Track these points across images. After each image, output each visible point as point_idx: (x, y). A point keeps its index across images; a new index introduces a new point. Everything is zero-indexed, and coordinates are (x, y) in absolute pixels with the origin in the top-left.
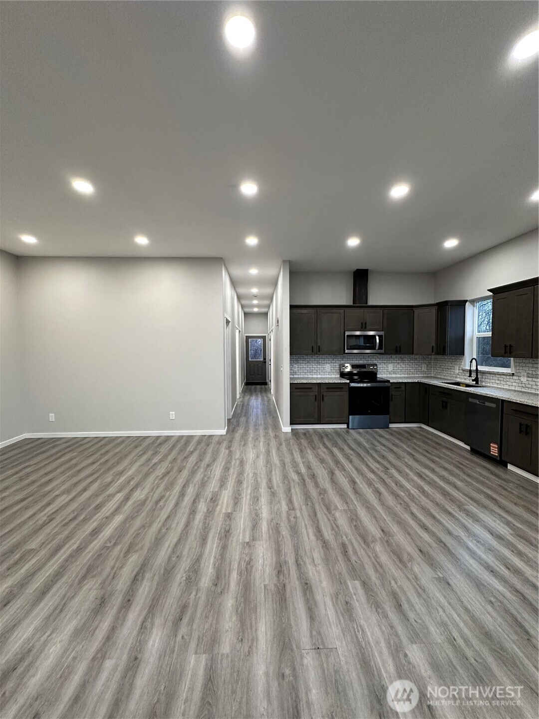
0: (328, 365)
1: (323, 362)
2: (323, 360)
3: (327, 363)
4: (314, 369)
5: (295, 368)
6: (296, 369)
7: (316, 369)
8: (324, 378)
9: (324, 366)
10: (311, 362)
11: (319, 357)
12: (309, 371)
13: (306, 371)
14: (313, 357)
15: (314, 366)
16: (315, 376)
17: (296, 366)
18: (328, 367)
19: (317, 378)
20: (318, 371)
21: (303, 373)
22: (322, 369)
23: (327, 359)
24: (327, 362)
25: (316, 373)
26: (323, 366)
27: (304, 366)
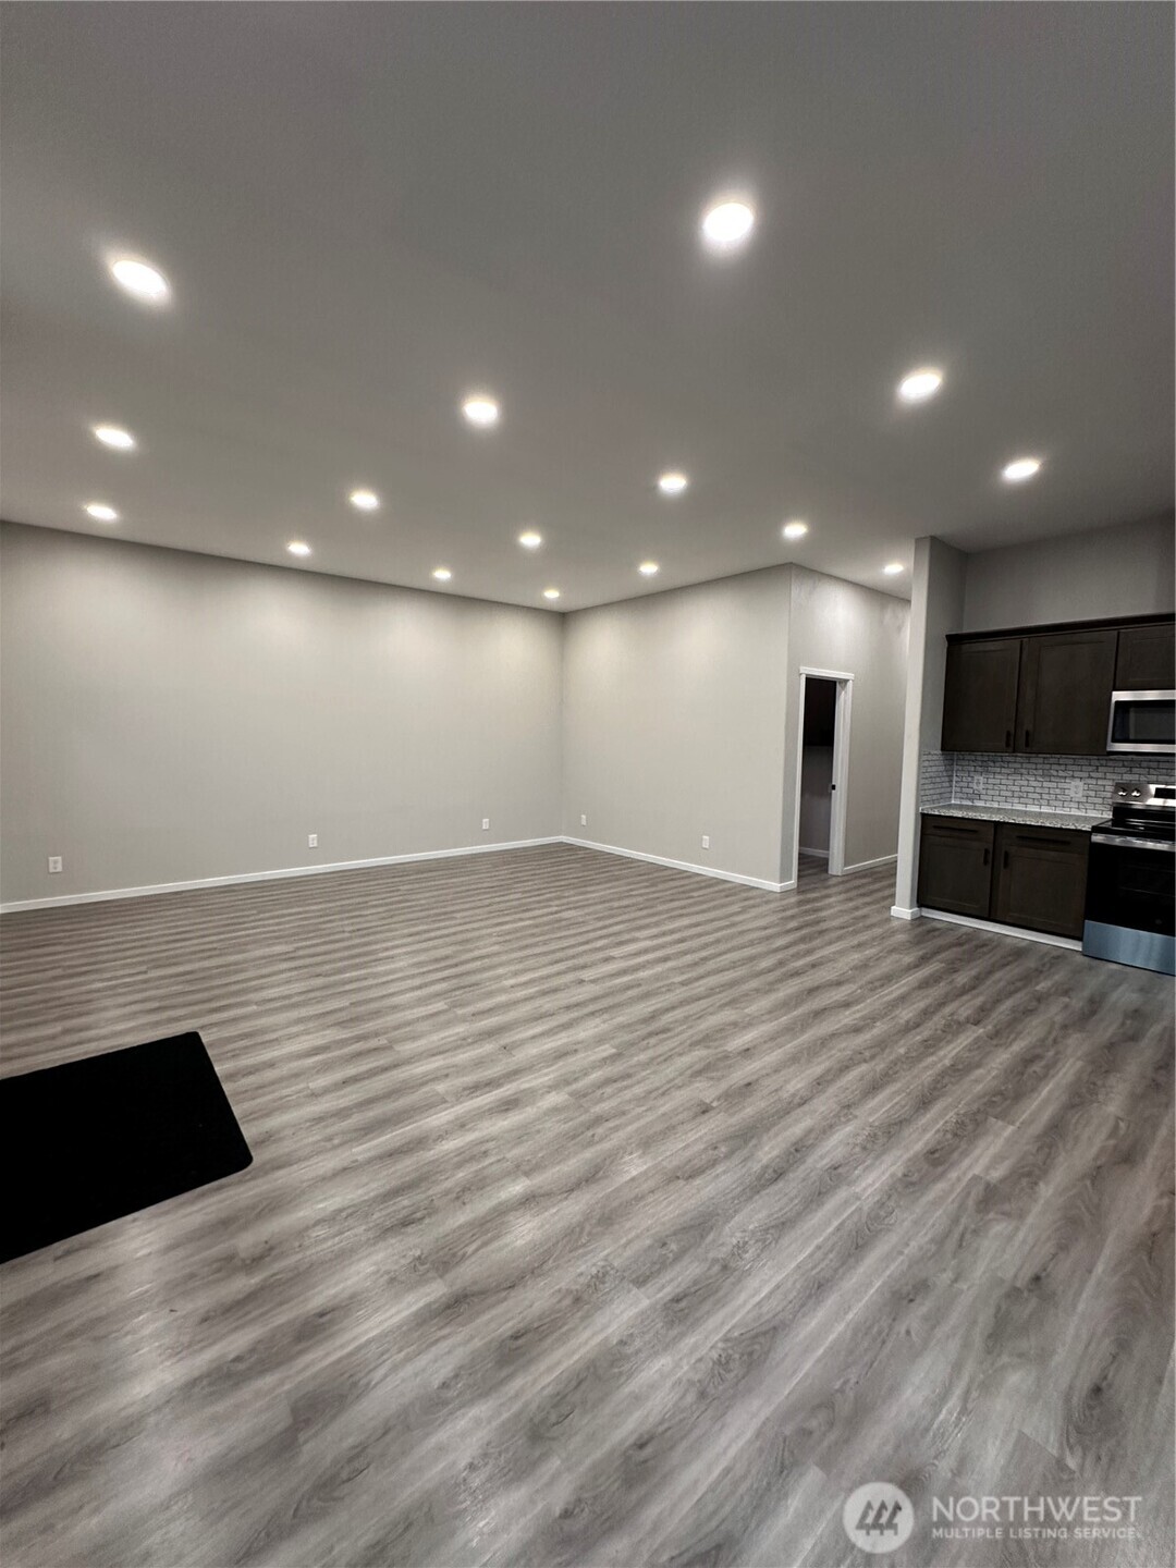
0: (1077, 782)
1: (1061, 773)
2: (1063, 767)
3: (1073, 777)
4: (1032, 789)
5: (978, 783)
6: (981, 786)
7: (1038, 790)
8: (1062, 816)
9: (1066, 786)
10: (1023, 771)
11: (1052, 761)
12: (1016, 794)
13: (1009, 794)
14: (1033, 760)
15: (1031, 782)
16: (1035, 809)
17: (982, 779)
18: (1076, 788)
19: (1041, 813)
20: (1045, 796)
21: (999, 798)
22: (1058, 791)
23: (1075, 768)
24: (1076, 774)
25: (1038, 801)
26: (1060, 785)
27: (1003, 782)
